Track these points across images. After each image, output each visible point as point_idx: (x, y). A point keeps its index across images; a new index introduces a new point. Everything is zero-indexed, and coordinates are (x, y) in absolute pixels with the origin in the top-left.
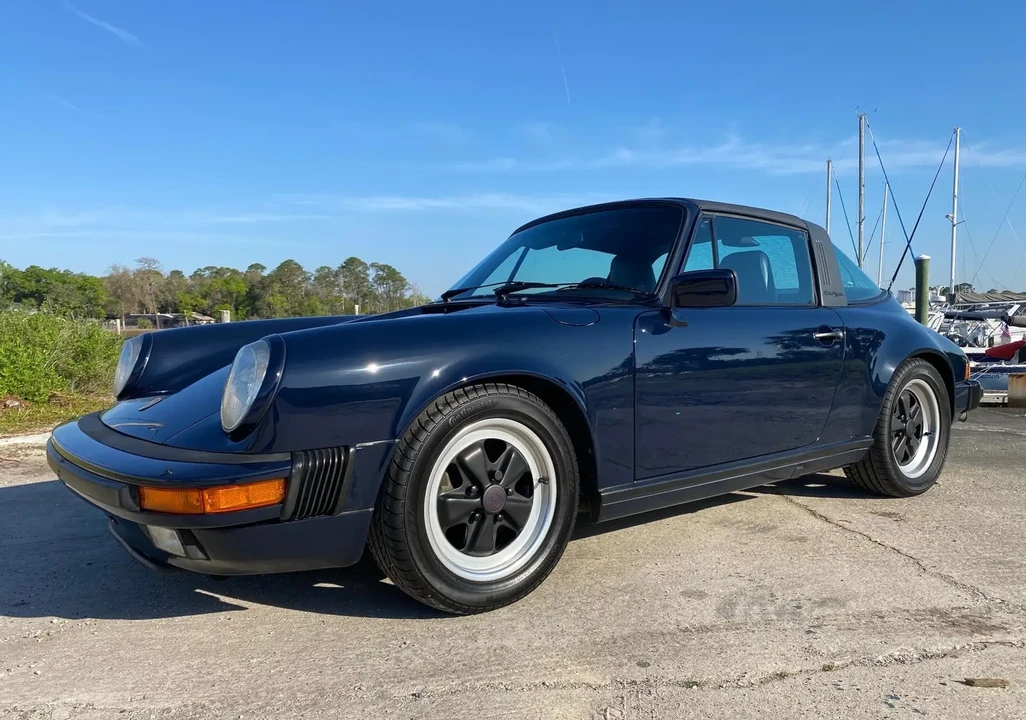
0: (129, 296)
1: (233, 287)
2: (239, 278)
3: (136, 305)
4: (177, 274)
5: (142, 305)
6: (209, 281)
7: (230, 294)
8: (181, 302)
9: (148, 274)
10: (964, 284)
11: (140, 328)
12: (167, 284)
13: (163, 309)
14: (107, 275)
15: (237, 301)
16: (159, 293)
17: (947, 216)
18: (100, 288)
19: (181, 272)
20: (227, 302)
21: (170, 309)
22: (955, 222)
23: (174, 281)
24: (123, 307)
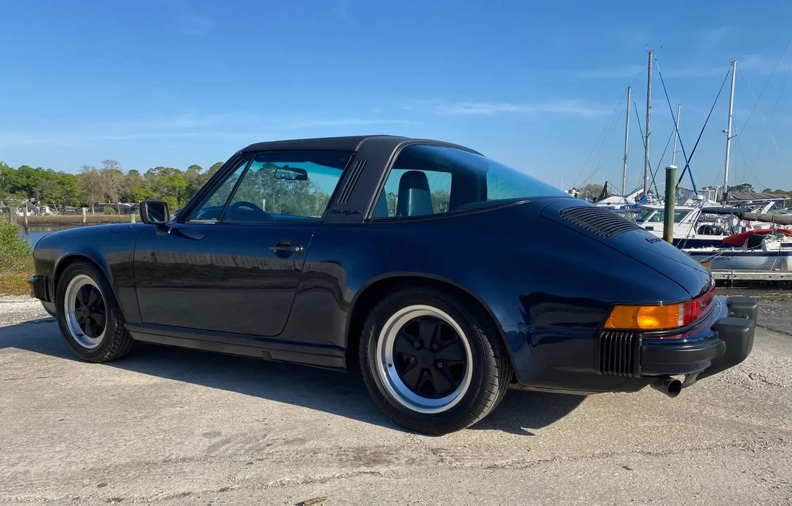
0: (98, 189)
1: (176, 183)
2: (181, 176)
3: (103, 197)
4: (134, 172)
5: (108, 197)
6: (158, 178)
7: (174, 188)
8: (137, 194)
9: (111, 173)
10: (745, 185)
11: (105, 214)
12: (126, 180)
13: (124, 200)
14: (80, 173)
15: (179, 194)
16: (120, 187)
17: (724, 131)
18: (75, 183)
19: (137, 171)
20: (171, 195)
21: (129, 200)
22: (730, 136)
23: (131, 178)
24: (92, 199)
